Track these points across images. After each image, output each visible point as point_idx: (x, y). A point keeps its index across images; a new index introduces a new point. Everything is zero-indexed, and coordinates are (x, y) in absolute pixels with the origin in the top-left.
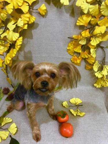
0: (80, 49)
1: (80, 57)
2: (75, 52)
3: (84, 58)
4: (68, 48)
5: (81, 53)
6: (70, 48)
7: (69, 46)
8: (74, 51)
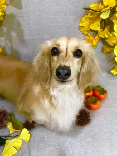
0: (98, 26)
1: (96, 37)
2: (91, 30)
3: (103, 37)
4: (81, 25)
5: (99, 32)
6: (84, 24)
7: (82, 22)
8: (89, 29)
